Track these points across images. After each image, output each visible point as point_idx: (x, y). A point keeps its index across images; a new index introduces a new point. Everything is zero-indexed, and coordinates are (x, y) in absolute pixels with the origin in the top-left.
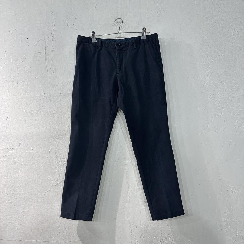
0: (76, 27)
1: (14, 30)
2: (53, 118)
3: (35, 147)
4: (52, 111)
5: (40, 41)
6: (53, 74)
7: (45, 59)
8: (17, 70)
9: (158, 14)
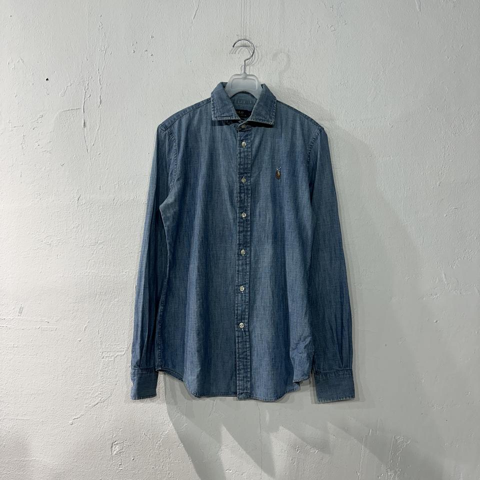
0: (152, 55)
1: (19, 61)
2: (95, 253)
3: (55, 318)
4: (94, 238)
5: (72, 85)
6: (99, 157)
7: (83, 124)
8: (20, 146)
9: (333, 28)
